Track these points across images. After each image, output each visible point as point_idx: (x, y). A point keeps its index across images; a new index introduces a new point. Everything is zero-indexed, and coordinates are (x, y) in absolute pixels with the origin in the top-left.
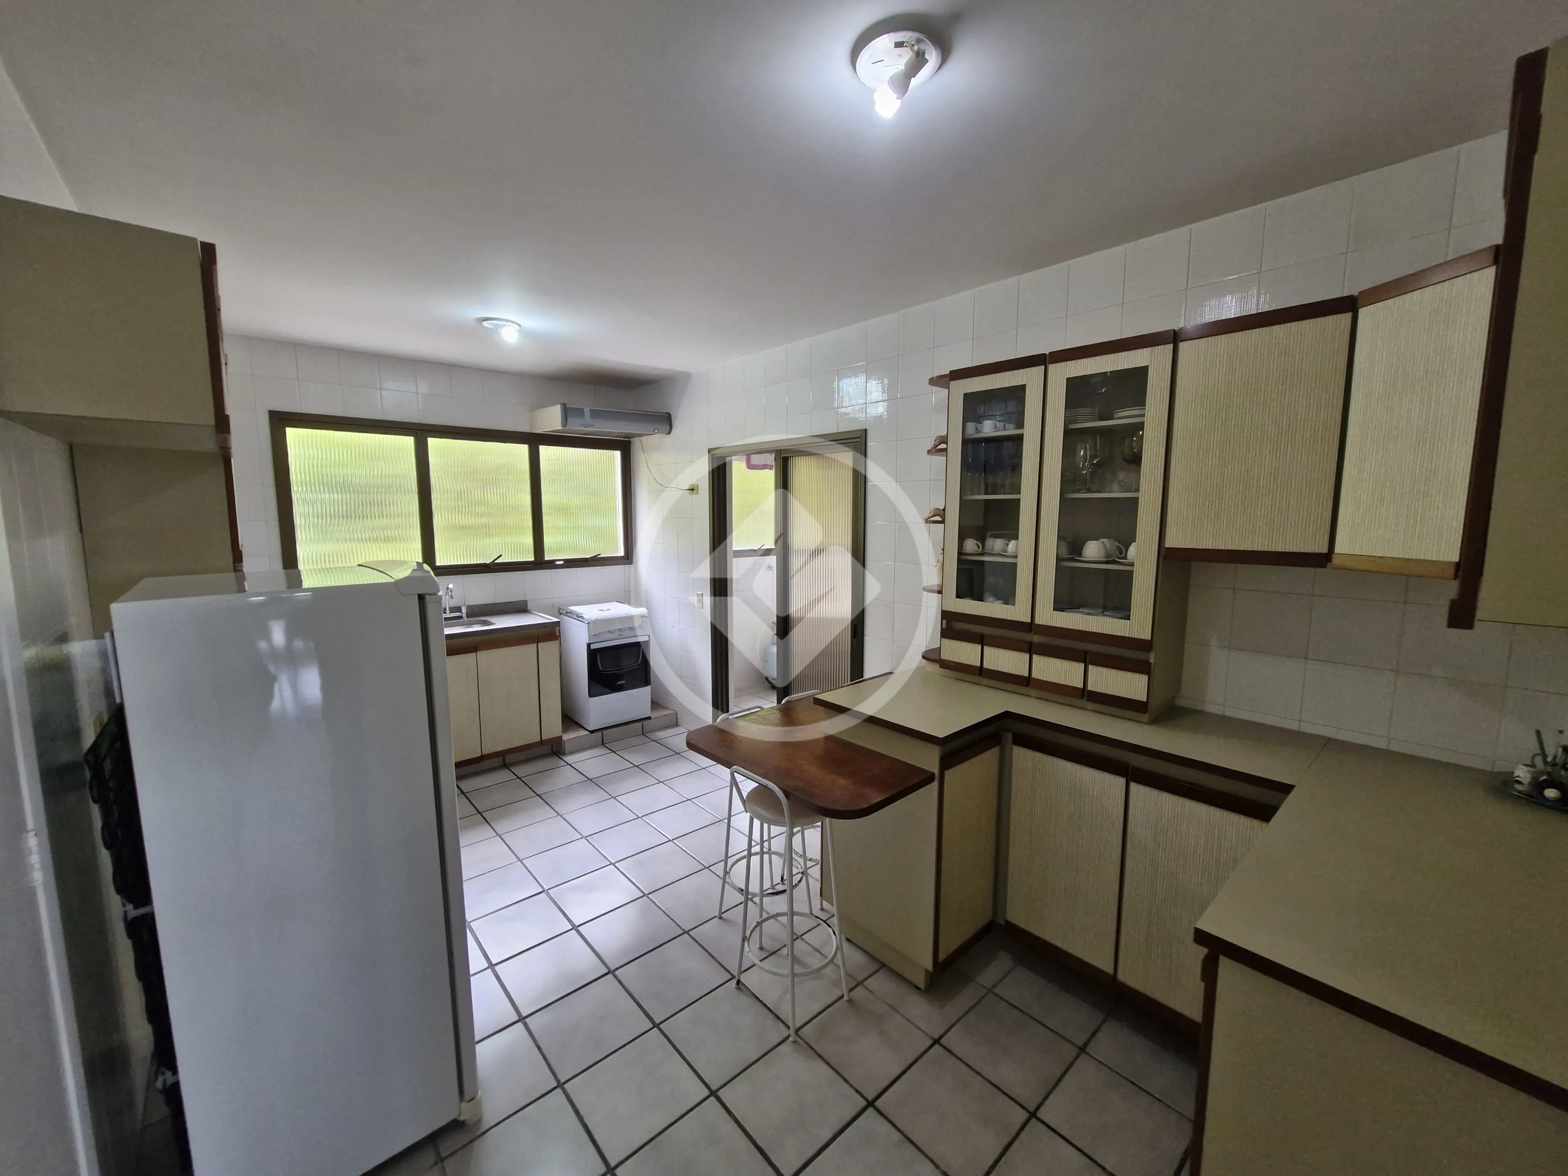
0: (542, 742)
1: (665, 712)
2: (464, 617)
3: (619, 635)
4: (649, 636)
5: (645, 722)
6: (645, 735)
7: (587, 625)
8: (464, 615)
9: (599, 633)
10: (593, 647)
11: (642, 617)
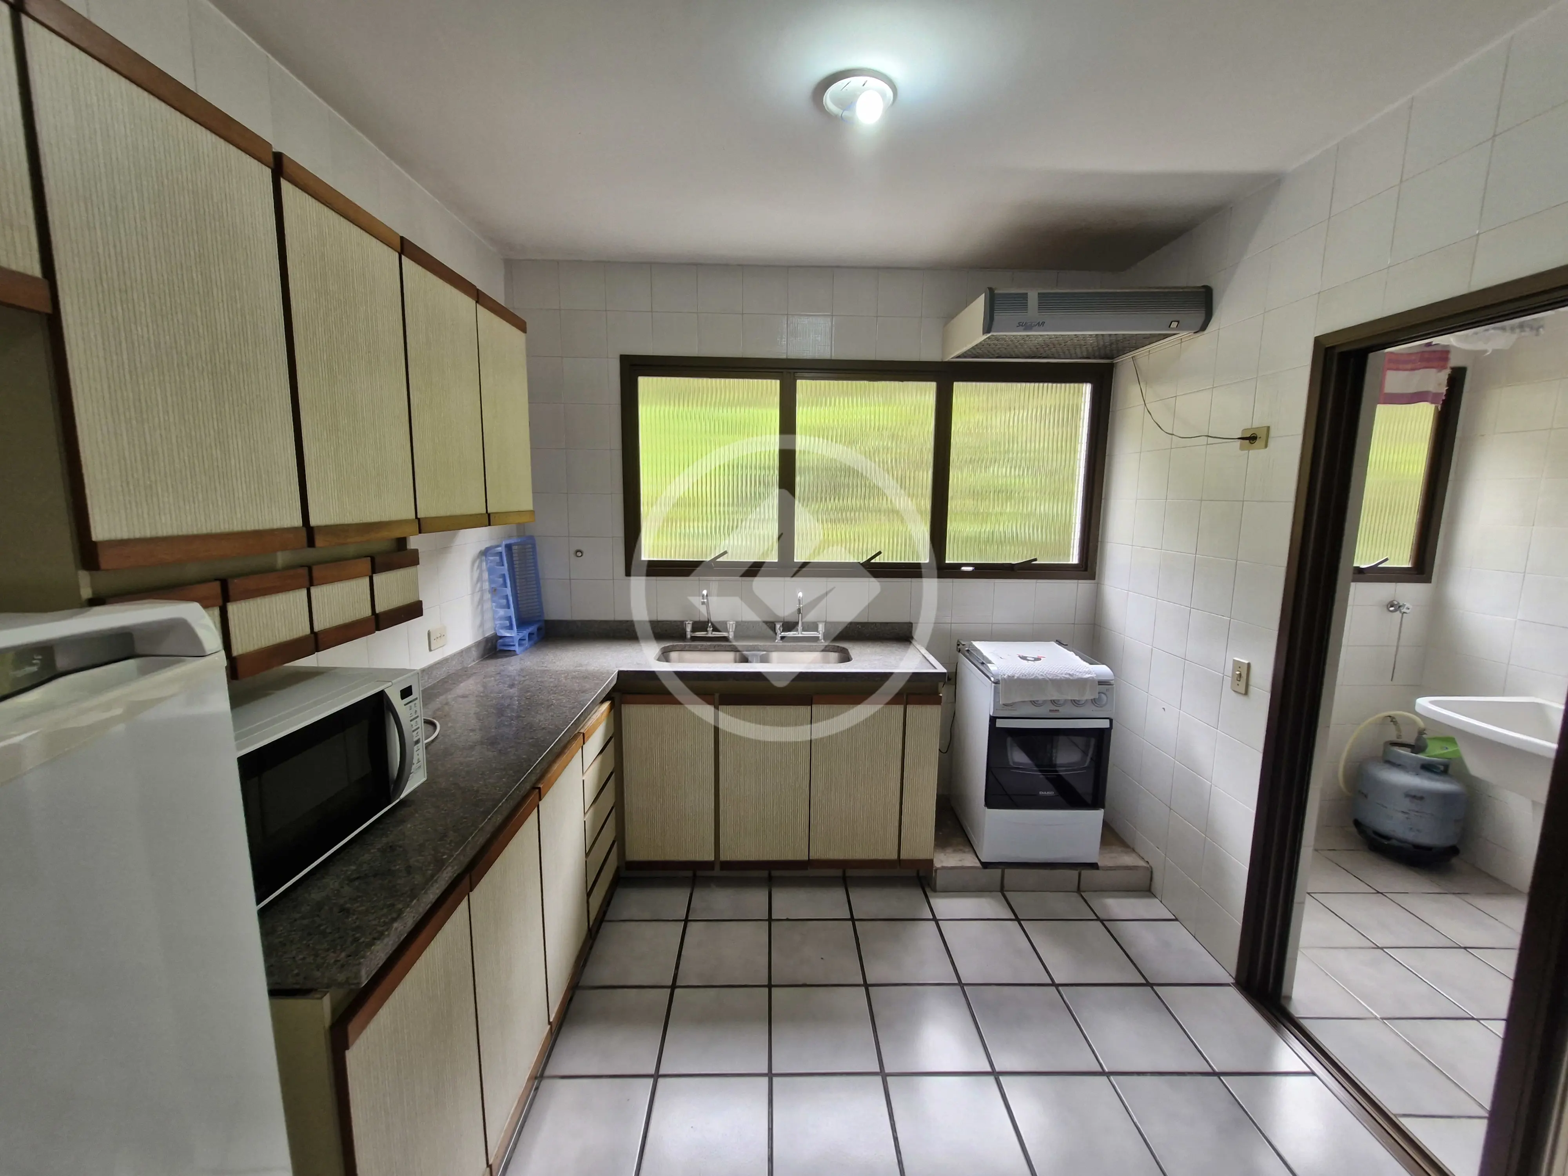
0: (899, 862)
1: (1128, 860)
2: (820, 638)
3: (1051, 711)
4: (1111, 721)
5: (1086, 873)
6: (1083, 894)
7: (993, 684)
8: (820, 636)
9: (1014, 703)
10: (1000, 724)
11: (1101, 683)
